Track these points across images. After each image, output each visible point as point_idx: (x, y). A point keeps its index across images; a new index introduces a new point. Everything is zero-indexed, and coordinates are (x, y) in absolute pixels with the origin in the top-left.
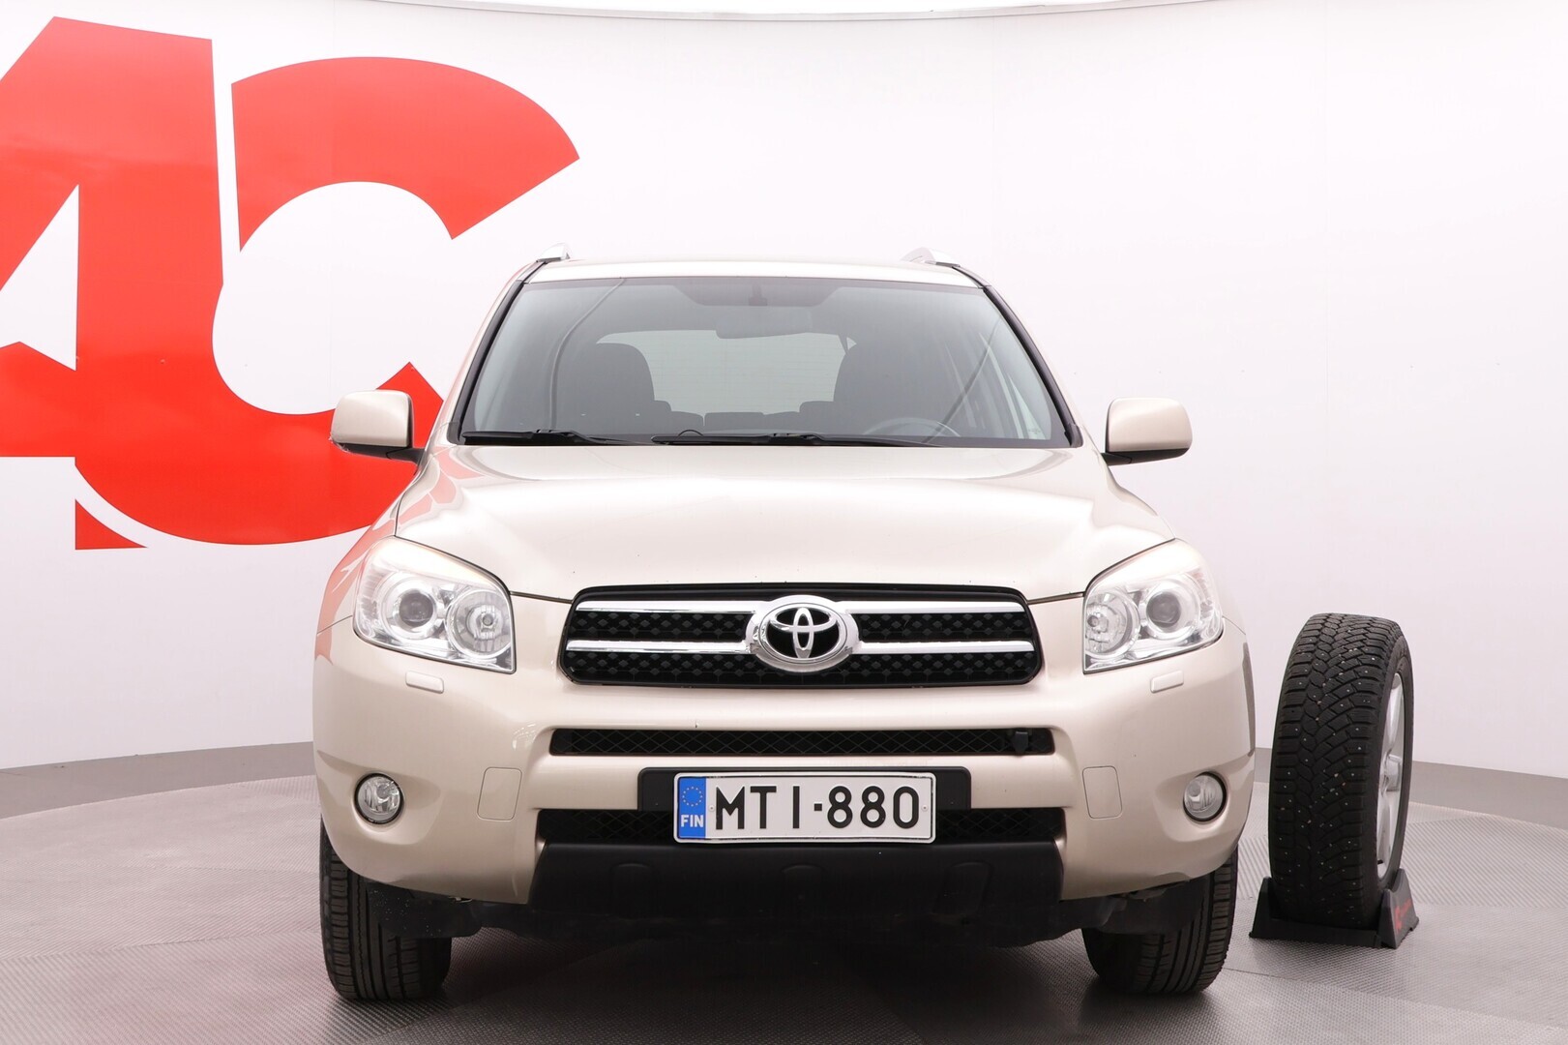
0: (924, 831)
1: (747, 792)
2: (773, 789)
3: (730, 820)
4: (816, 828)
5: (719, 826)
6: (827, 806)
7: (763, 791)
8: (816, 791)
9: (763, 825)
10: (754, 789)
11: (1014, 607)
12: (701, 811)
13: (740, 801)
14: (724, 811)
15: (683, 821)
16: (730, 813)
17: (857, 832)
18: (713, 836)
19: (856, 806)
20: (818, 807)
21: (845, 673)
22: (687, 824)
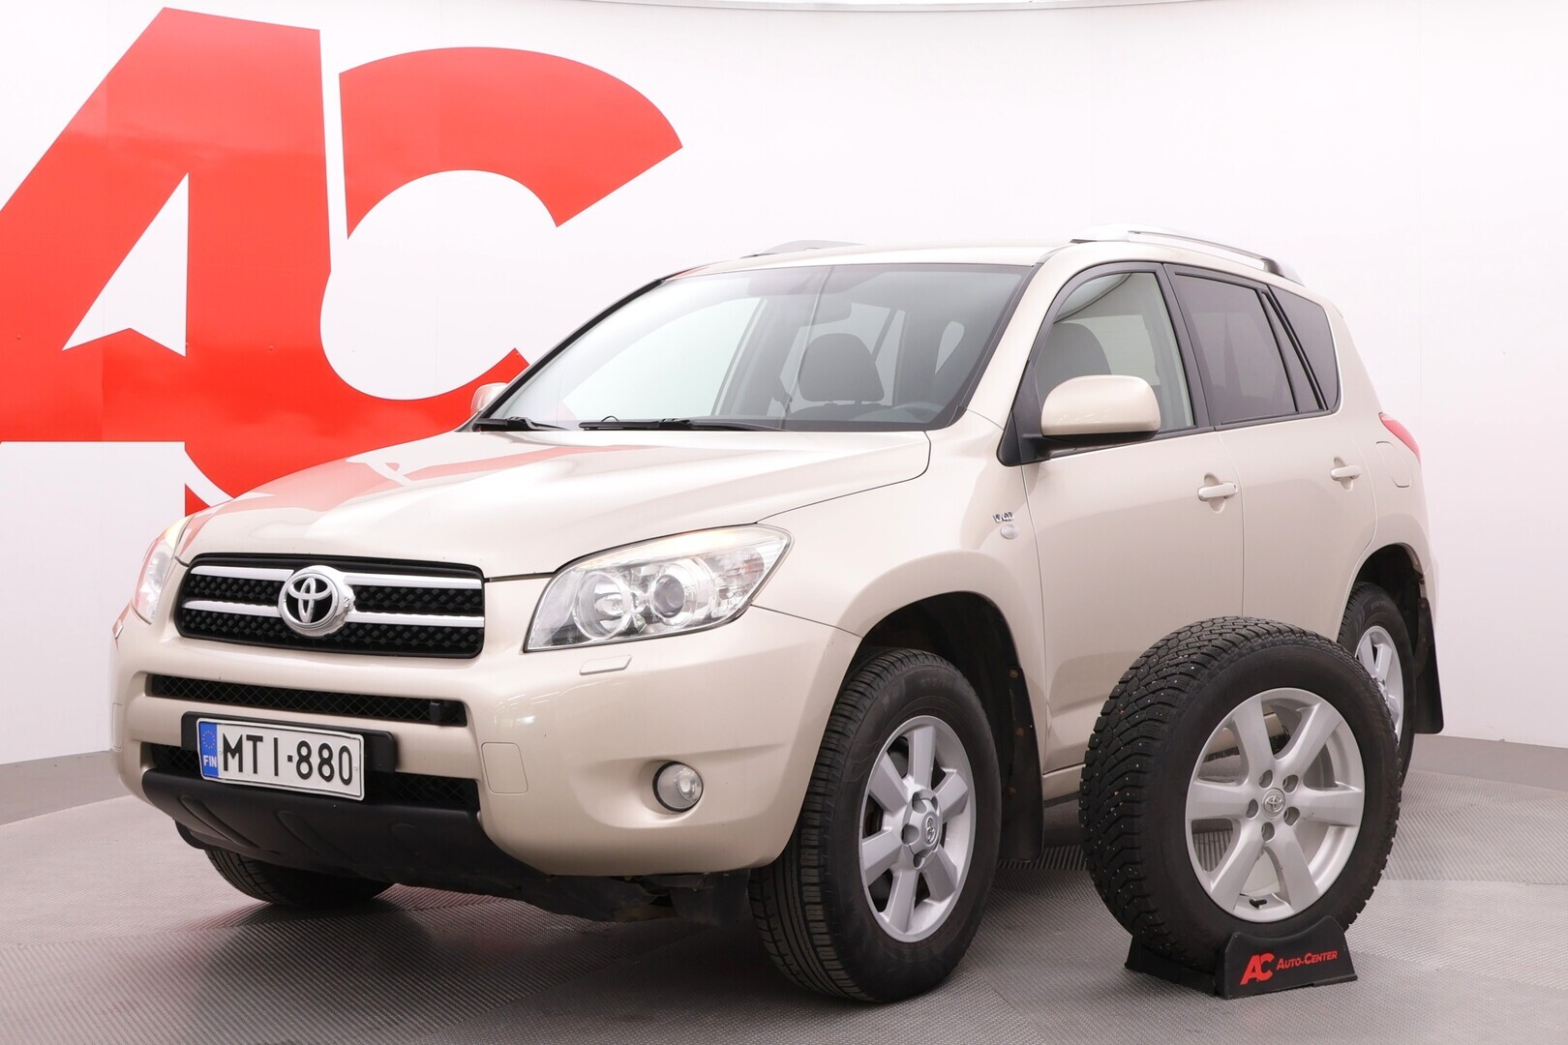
0: (356, 790)
1: (244, 738)
2: (260, 739)
3: (233, 762)
4: (289, 778)
5: (226, 769)
6: (296, 758)
7: (256, 740)
8: (289, 742)
9: (255, 771)
10: (249, 738)
11: (473, 583)
12: (215, 754)
13: (239, 747)
14: (229, 754)
15: (205, 761)
16: (233, 757)
17: (316, 784)
18: (224, 776)
19: (315, 760)
20: (290, 759)
21: (338, 639)
22: (208, 763)
